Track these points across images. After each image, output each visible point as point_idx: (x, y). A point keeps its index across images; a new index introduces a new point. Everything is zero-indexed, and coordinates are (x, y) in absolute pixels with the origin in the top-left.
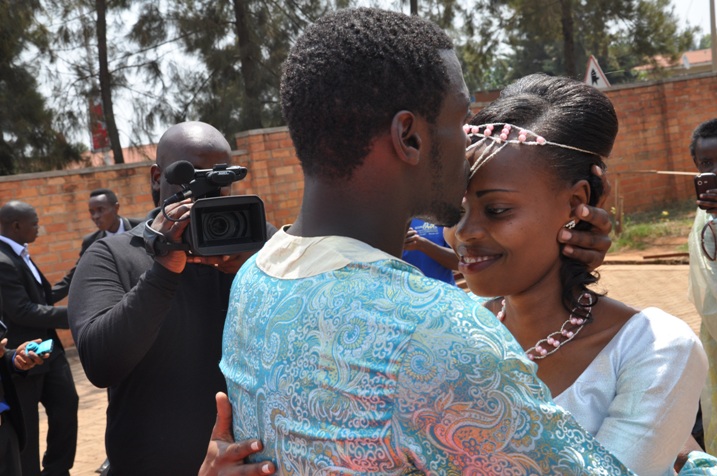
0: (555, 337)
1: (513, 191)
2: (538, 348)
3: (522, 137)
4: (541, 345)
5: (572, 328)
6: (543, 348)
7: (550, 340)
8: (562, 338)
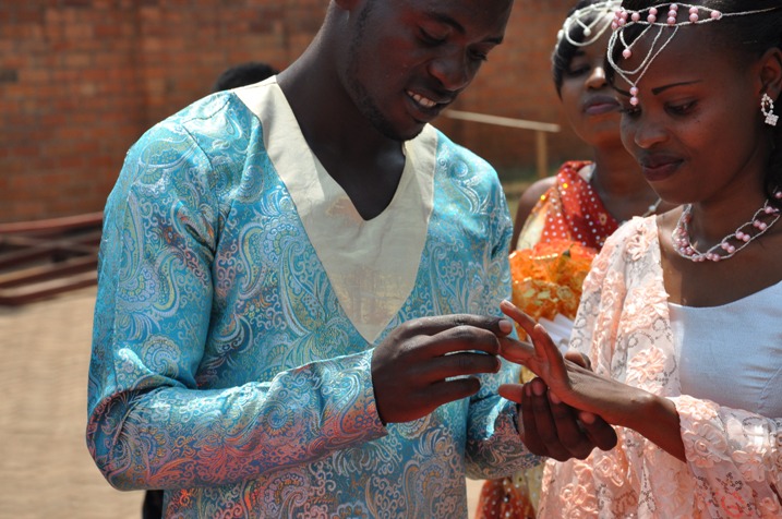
0: (745, 231)
1: (694, 82)
2: (724, 245)
3: (694, 16)
4: (728, 241)
5: (763, 217)
6: (730, 244)
7: (739, 235)
8: (751, 230)
